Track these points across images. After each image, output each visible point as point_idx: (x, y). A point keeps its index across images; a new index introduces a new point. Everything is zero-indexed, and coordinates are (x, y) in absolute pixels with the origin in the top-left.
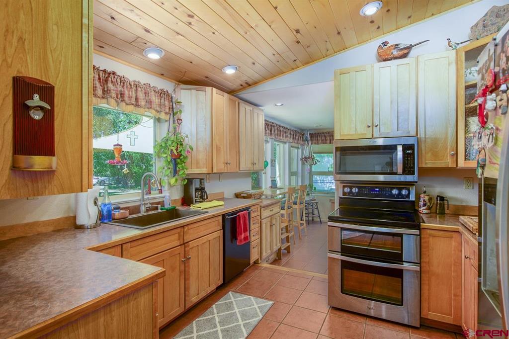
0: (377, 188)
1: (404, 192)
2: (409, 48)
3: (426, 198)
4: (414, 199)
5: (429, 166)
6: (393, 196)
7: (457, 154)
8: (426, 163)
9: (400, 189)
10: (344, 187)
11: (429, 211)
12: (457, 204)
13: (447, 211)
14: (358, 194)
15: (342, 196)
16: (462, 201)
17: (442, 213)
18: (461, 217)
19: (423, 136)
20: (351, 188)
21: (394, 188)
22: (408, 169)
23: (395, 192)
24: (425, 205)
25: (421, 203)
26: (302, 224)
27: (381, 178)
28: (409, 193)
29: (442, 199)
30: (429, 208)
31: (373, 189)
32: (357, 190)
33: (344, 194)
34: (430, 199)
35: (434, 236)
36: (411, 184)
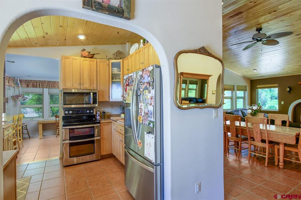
0: (81, 110)
1: (91, 111)
2: (94, 54)
3: (99, 113)
4: (95, 114)
5: (101, 101)
6: (87, 113)
7: (109, 96)
8: (100, 100)
9: (90, 110)
10: (65, 111)
11: (100, 118)
12: (109, 114)
13: (106, 117)
14: (72, 114)
15: (64, 116)
16: (110, 113)
17: (104, 118)
18: (111, 118)
19: (99, 89)
20: (69, 111)
21: (88, 110)
22: (95, 102)
23: (88, 111)
24: (99, 116)
25: (98, 115)
26: (20, 140)
27: (85, 106)
28: (93, 112)
29: (104, 113)
30: (100, 117)
31: (78, 111)
32: (72, 112)
33: (65, 114)
34: (100, 113)
35: (104, 125)
36: (94, 108)
